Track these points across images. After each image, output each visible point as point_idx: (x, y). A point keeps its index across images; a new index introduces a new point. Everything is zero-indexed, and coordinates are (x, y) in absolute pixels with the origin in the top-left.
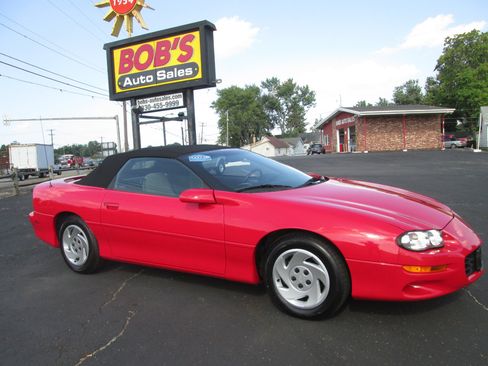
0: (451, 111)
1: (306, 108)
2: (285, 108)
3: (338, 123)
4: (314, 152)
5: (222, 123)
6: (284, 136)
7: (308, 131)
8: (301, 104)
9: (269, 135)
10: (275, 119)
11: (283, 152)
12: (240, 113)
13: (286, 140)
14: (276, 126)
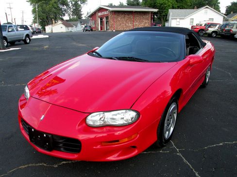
0: (156, 10)
1: (82, 5)
2: (71, 4)
3: (100, 14)
4: (86, 30)
5: (34, 11)
6: (70, 20)
7: (84, 18)
8: (79, 3)
9: (62, 19)
10: (65, 11)
11: (70, 29)
12: (45, 6)
13: (72, 23)
14: (66, 15)
